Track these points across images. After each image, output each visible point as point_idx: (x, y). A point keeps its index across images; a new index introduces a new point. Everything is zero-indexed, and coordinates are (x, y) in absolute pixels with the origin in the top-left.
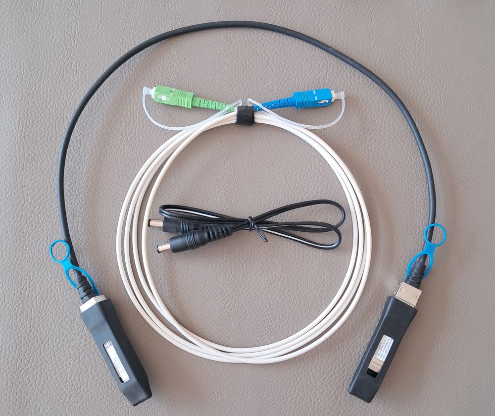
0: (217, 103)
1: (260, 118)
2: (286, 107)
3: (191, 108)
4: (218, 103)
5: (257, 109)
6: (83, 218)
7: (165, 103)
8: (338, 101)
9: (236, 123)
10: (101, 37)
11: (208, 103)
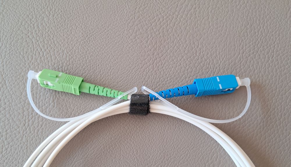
0: (109, 90)
1: (156, 108)
2: (186, 95)
3: (78, 94)
5: (153, 98)
7: (52, 89)
8: (243, 88)
9: (129, 113)
11: (99, 89)
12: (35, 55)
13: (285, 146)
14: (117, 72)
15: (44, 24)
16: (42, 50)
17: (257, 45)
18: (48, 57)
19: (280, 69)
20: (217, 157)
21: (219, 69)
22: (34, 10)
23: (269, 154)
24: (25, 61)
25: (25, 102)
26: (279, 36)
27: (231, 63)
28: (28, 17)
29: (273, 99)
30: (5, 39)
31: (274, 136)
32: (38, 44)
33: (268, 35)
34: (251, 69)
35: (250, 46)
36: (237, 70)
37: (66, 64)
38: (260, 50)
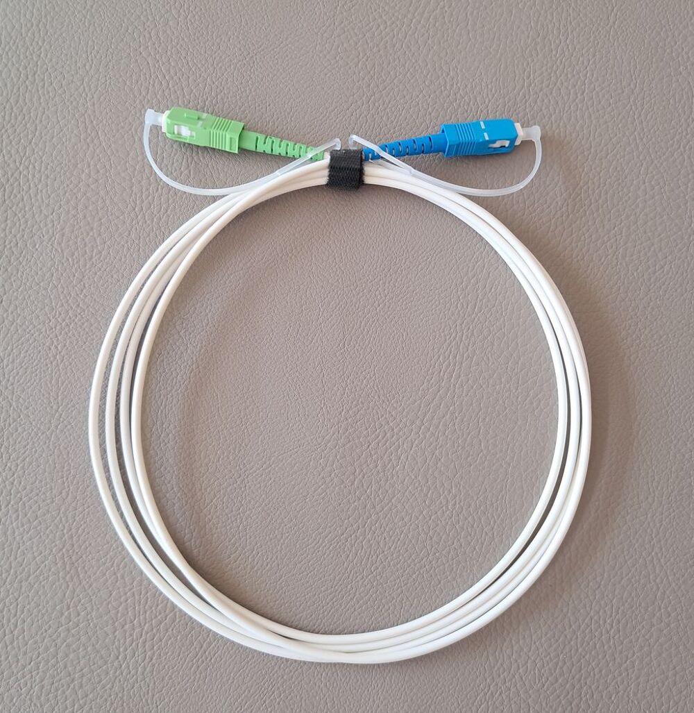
1: (375, 174)
2: (427, 153)
3: (236, 152)
4: (293, 143)
5: (370, 155)
6: (60, 376)
7: (188, 141)
8: (528, 144)
9: (327, 185)
10: (92, 22)
11: (273, 142)
12: (153, 86)
13: (608, 246)
14: (303, 118)
15: (168, 32)
16: (165, 77)
17: (555, 72)
18: (176, 90)
19: (597, 114)
20: (484, 267)
21: (486, 113)
22: (150, 7)
23: (578, 261)
24: (135, 96)
25: (135, 169)
26: (594, 56)
27: (508, 103)
28: (139, 17)
29: (585, 165)
30: (96, 57)
31: (588, 231)
32: (159, 66)
33: (575, 54)
34: (545, 114)
35: (542, 73)
36: (519, 115)
37: (211, 102)
38: (561, 80)
